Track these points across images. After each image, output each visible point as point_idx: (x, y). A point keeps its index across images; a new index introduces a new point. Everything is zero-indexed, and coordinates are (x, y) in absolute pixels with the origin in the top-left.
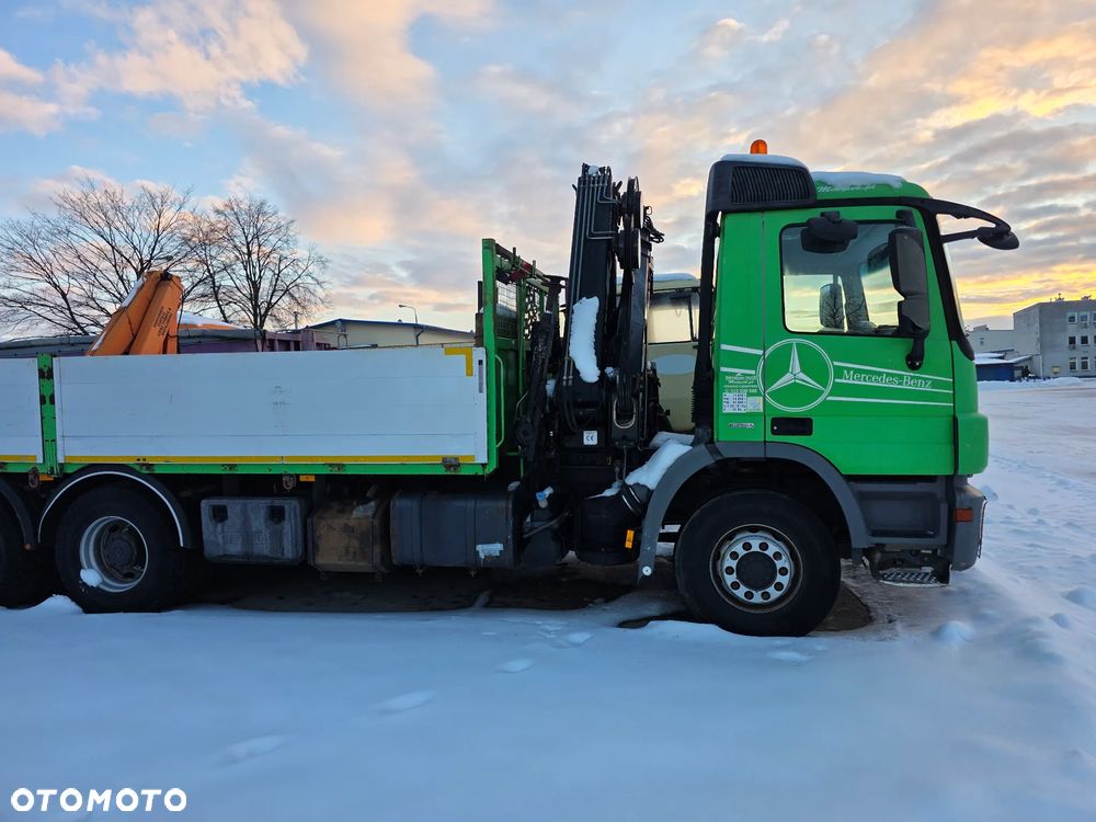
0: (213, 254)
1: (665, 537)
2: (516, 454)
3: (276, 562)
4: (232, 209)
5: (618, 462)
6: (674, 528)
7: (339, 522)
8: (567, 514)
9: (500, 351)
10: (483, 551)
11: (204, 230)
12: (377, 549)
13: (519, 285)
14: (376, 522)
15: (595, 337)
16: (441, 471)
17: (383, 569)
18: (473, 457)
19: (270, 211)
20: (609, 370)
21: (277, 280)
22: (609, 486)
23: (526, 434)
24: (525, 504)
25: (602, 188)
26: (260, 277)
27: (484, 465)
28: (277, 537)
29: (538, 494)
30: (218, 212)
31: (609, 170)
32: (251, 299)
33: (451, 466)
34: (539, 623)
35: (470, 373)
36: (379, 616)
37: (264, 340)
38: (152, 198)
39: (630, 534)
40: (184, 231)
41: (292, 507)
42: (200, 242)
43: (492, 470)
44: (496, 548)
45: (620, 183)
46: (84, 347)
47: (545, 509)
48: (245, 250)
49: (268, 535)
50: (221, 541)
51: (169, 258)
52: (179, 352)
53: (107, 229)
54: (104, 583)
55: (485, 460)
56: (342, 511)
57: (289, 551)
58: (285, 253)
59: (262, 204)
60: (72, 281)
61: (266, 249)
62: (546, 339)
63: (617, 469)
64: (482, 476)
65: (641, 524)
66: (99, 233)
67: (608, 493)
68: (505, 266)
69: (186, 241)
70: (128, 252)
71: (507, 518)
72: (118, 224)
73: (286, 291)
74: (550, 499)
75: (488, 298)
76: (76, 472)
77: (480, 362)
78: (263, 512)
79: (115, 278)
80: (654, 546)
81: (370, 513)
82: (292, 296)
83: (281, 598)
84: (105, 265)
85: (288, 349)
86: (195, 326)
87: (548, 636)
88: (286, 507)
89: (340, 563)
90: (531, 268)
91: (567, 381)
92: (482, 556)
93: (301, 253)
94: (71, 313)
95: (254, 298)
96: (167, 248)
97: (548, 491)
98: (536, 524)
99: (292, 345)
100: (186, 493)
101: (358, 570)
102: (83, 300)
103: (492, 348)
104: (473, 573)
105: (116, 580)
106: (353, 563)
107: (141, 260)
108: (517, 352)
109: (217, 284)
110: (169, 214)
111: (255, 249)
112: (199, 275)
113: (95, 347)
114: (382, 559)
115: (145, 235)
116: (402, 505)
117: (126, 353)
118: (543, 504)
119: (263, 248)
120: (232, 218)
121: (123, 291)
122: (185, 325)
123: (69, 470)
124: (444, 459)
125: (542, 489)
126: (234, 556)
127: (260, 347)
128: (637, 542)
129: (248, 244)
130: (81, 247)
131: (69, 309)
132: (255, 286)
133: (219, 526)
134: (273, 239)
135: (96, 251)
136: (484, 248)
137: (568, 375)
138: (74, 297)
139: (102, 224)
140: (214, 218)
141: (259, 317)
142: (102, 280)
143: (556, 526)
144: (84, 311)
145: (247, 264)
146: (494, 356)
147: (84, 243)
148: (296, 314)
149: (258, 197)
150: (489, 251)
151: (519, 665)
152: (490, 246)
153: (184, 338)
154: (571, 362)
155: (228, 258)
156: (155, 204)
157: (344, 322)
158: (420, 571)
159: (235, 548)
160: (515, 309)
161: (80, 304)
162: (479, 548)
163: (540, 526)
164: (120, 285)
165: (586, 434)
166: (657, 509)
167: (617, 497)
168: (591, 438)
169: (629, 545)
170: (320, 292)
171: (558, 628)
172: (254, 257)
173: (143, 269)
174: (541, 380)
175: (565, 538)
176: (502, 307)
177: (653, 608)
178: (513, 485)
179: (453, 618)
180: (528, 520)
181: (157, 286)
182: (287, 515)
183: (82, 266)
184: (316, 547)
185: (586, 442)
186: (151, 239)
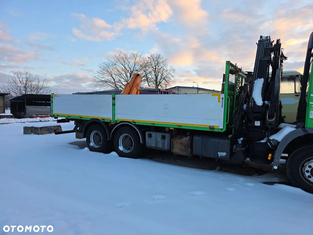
0: (147, 69)
1: (282, 158)
2: (231, 127)
3: (163, 150)
4: (152, 57)
5: (267, 132)
6: (286, 155)
7: (179, 141)
8: (247, 146)
9: (229, 95)
10: (220, 154)
11: (145, 63)
12: (189, 150)
13: (236, 75)
14: (189, 142)
15: (262, 91)
16: (209, 130)
17: (190, 155)
18: (218, 126)
19: (161, 57)
20: (266, 102)
21: (162, 76)
22: (263, 139)
23: (236, 121)
24: (234, 142)
25: (267, 43)
26: (158, 75)
27: (222, 129)
28: (164, 143)
29: (238, 139)
30: (149, 58)
31: (270, 37)
32: (155, 81)
33: (212, 128)
34: (236, 178)
35: (219, 101)
36: (189, 168)
37: (160, 91)
38: (134, 55)
39: (270, 155)
40: (141, 63)
41: (167, 136)
42: (145, 66)
43: (224, 131)
44: (224, 154)
45: (273, 41)
46: (119, 92)
47: (241, 144)
48: (155, 68)
49: (161, 143)
50: (150, 142)
51: (137, 70)
52: (140, 94)
53: (124, 63)
54: (123, 150)
55: (222, 128)
56: (180, 138)
57: (166, 147)
58: (164, 68)
59: (159, 55)
60: (116, 76)
61: (160, 67)
62: (245, 92)
63: (267, 134)
64: (221, 132)
65: (274, 152)
66: (122, 64)
67: (262, 141)
68: (233, 69)
69: (141, 66)
70: (128, 69)
71: (228, 146)
72: (126, 62)
73: (164, 79)
74: (242, 141)
75: (226, 79)
76: (119, 123)
77: (223, 98)
78: (160, 137)
79: (125, 76)
80: (279, 160)
81: (188, 140)
82: (165, 80)
83: (163, 159)
84: (123, 72)
85: (165, 94)
86: (143, 88)
87: (240, 182)
88: (166, 136)
89: (179, 152)
90: (240, 70)
91: (251, 105)
92: (219, 156)
93: (169, 68)
94: (116, 84)
95: (156, 81)
96: (137, 68)
97: (242, 139)
98: (237, 148)
99: (166, 93)
100: (143, 130)
101: (184, 155)
102: (118, 81)
103: (227, 94)
104: (216, 160)
105: (126, 150)
106: (182, 153)
107: (131, 71)
108: (234, 96)
109: (148, 77)
110: (137, 59)
111: (157, 67)
112: (144, 75)
113: (122, 92)
114: (190, 153)
115: (132, 65)
116: (196, 138)
117: (129, 94)
118: (240, 142)
119: (159, 67)
120: (152, 59)
121: (127, 79)
122: (142, 87)
123: (118, 122)
124: (210, 127)
125: (240, 138)
126: (153, 147)
127: (158, 93)
128: (272, 158)
129: (155, 66)
130: (118, 68)
131: (115, 83)
132: (157, 77)
133: (150, 139)
134: (162, 64)
135: (121, 69)
136: (226, 64)
137: (251, 103)
138: (116, 80)
139: (123, 62)
140: (148, 59)
141: (157, 86)
142: (122, 76)
143: (244, 150)
144: (118, 84)
145: (155, 71)
146: (227, 96)
147: (119, 67)
148: (166, 85)
149: (159, 53)
150: (228, 65)
151: (231, 189)
152: (228, 63)
153: (141, 91)
154: (253, 99)
155: (151, 70)
156: (135, 56)
157: (178, 87)
158: (201, 158)
159: (153, 145)
160: (234, 82)
161: (118, 82)
162: (219, 153)
163: (238, 149)
164: (126, 77)
165: (256, 122)
166: (281, 148)
167: (266, 143)
168: (257, 123)
169: (269, 158)
170: (172, 79)
171: (243, 181)
172: (157, 69)
173: (131, 73)
174: (242, 104)
175: (247, 153)
176: (230, 82)
177: (276, 180)
178: (230, 136)
179: (210, 172)
180: (235, 147)
181: (136, 77)
182: (166, 138)
183: (118, 73)
184: (173, 147)
185: (256, 125)
186: (133, 66)
